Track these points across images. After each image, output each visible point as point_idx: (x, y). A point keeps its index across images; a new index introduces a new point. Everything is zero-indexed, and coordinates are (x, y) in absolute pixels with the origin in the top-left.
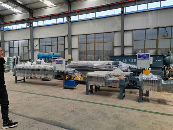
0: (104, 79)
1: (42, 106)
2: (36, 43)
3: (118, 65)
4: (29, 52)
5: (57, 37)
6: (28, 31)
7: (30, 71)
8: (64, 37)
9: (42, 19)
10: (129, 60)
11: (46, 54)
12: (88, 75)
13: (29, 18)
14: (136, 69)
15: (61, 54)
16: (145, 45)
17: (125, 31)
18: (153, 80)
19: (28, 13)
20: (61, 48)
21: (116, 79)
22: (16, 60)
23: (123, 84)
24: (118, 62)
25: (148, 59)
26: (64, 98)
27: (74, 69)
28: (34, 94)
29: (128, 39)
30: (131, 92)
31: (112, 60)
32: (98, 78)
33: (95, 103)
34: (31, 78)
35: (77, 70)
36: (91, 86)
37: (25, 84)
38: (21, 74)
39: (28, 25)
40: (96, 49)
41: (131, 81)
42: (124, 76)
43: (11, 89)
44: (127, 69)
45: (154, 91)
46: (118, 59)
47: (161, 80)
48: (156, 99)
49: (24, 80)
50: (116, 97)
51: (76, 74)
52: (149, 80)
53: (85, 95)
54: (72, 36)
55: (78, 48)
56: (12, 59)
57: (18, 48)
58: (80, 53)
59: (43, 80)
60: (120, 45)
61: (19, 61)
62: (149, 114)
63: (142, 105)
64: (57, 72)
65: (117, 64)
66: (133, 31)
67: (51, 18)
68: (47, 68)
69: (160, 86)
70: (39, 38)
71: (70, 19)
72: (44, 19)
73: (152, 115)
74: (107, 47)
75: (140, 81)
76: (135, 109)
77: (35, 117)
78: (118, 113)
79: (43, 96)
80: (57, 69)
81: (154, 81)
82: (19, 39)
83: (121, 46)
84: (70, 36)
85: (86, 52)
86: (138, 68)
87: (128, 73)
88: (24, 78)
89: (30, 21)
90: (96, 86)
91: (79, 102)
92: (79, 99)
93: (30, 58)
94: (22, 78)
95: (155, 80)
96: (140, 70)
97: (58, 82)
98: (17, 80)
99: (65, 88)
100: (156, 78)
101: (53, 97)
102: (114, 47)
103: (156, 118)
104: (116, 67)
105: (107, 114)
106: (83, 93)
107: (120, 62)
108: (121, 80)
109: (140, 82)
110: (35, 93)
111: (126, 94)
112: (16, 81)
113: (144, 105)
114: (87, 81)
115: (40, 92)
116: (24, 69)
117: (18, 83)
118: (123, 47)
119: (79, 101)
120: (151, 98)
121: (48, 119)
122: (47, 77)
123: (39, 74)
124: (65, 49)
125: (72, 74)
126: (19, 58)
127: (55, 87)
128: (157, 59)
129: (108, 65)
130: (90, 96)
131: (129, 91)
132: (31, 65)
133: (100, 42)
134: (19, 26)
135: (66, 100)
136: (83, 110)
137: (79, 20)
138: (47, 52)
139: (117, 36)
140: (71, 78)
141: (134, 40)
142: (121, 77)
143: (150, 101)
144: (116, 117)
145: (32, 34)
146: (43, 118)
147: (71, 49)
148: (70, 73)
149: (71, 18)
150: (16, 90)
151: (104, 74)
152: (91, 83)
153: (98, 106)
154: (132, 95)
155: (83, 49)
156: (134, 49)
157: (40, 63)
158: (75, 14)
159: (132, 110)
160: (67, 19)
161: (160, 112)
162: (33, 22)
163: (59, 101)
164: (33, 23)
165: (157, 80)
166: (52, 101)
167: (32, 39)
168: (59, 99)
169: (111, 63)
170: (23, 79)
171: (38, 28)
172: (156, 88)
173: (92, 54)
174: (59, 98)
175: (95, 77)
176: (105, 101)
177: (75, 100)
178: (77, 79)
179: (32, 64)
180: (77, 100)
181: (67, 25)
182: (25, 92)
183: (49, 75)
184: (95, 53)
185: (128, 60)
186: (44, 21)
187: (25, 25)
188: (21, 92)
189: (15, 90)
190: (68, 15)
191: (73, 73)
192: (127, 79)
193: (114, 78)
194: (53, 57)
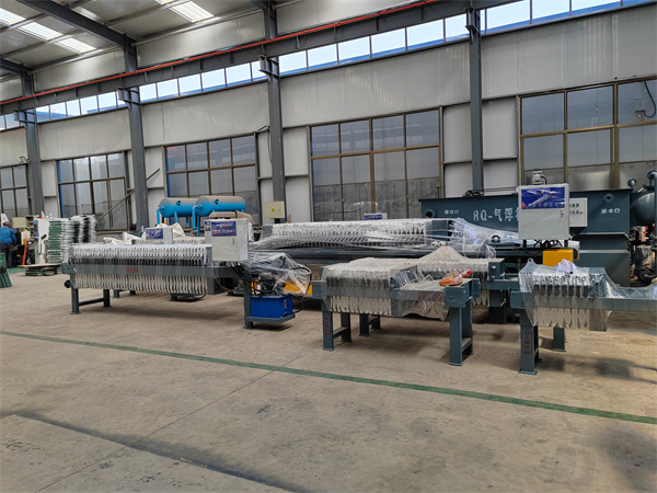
0: (388, 286)
1: (153, 393)
2: (155, 162)
3: (450, 234)
4: (128, 199)
5: (231, 138)
6: (123, 120)
7: (122, 269)
8: (253, 137)
9: (170, 74)
10: (497, 212)
11: (190, 203)
12: (329, 274)
13: (124, 70)
14: (518, 245)
15: (249, 200)
16: (565, 156)
17: (486, 102)
18: (571, 287)
19: (120, 54)
20: (245, 179)
21: (433, 286)
22: (81, 230)
23: (461, 304)
24: (450, 222)
25: (563, 206)
26: (239, 364)
27: (283, 254)
28: (134, 349)
29: (499, 134)
30: (498, 337)
31: (429, 215)
32: (364, 285)
33: (351, 379)
34: (133, 293)
35: (294, 257)
36: (346, 317)
37: (110, 315)
38: (93, 281)
39: (122, 98)
40: (379, 177)
41: (493, 293)
42: (465, 273)
43: (55, 334)
44: (484, 248)
45: (579, 327)
46: (452, 212)
47: (602, 284)
48: (592, 358)
49: (106, 299)
50: (438, 353)
51: (291, 273)
52: (557, 287)
53: (321, 352)
54: (286, 130)
55: (311, 176)
56: (67, 227)
57: (91, 183)
58: (316, 196)
59: (175, 298)
60: (469, 157)
61: (92, 232)
62: (554, 415)
63: (532, 383)
64: (217, 266)
65: (444, 232)
66: (518, 99)
67: (205, 66)
68: (181, 255)
69: (600, 308)
70: (163, 143)
71: (273, 65)
72: (178, 72)
73: (563, 419)
74: (420, 166)
75: (523, 290)
76: (501, 399)
77: (122, 432)
78: (432, 414)
79: (166, 357)
80: (217, 258)
81: (575, 289)
82: (91, 153)
83: (470, 162)
84: (279, 131)
85: (338, 190)
86: (525, 241)
87: (482, 264)
88: (106, 292)
89: (129, 83)
90: (364, 317)
91: (295, 375)
92: (296, 365)
93: (134, 222)
94: (99, 294)
95: (579, 284)
96: (534, 249)
97: (229, 304)
98: (80, 301)
99: (251, 326)
100: (582, 276)
101: (202, 359)
102: (445, 165)
103: (576, 430)
104: (443, 243)
105: (388, 418)
106: (314, 344)
107: (458, 221)
108: (452, 291)
109: (521, 294)
110: (140, 347)
111: (474, 342)
112: (77, 306)
113: (538, 381)
114: (324, 298)
115: (158, 342)
116: (101, 261)
117: (84, 311)
118: (480, 164)
119: (295, 371)
120: (574, 357)
121: (167, 440)
122: (184, 287)
123: (153, 276)
124: (259, 182)
125: (274, 272)
126: (93, 220)
127: (214, 322)
128: (604, 205)
129: (411, 236)
130: (338, 353)
131: (494, 331)
132: (134, 246)
133: (390, 148)
134: (89, 104)
135: (245, 369)
136: (302, 404)
137: (310, 70)
138: (194, 196)
139: (456, 124)
140: (270, 288)
141: (521, 137)
142: (450, 278)
143: (567, 367)
144: (422, 429)
145: (137, 131)
146: (151, 437)
147: (282, 181)
148: (268, 271)
149: (277, 64)
150: (72, 338)
151: (388, 269)
152: (341, 304)
153: (363, 388)
154: (501, 344)
155: (329, 178)
156: (523, 171)
157: (161, 236)
158: (292, 46)
159: (490, 402)
160: (263, 65)
161: (596, 407)
162: (138, 87)
163: (218, 375)
164: (141, 88)
165: (585, 284)
166: (193, 375)
167: (140, 150)
168: (222, 368)
169: (424, 227)
170: (102, 297)
171: (159, 106)
172: (585, 316)
173: (363, 196)
174: (223, 362)
175: (355, 281)
176: (391, 369)
177: (278, 369)
178: (294, 292)
179: (134, 242)
180: (287, 370)
181: (263, 91)
182: (102, 346)
183: (192, 279)
184: (373, 193)
185: (490, 212)
186: (178, 78)
187: (109, 100)
188: (88, 343)
189: (67, 338)
190: (264, 51)
191: (277, 269)
192: (476, 285)
193: (429, 282)
194: (214, 214)
